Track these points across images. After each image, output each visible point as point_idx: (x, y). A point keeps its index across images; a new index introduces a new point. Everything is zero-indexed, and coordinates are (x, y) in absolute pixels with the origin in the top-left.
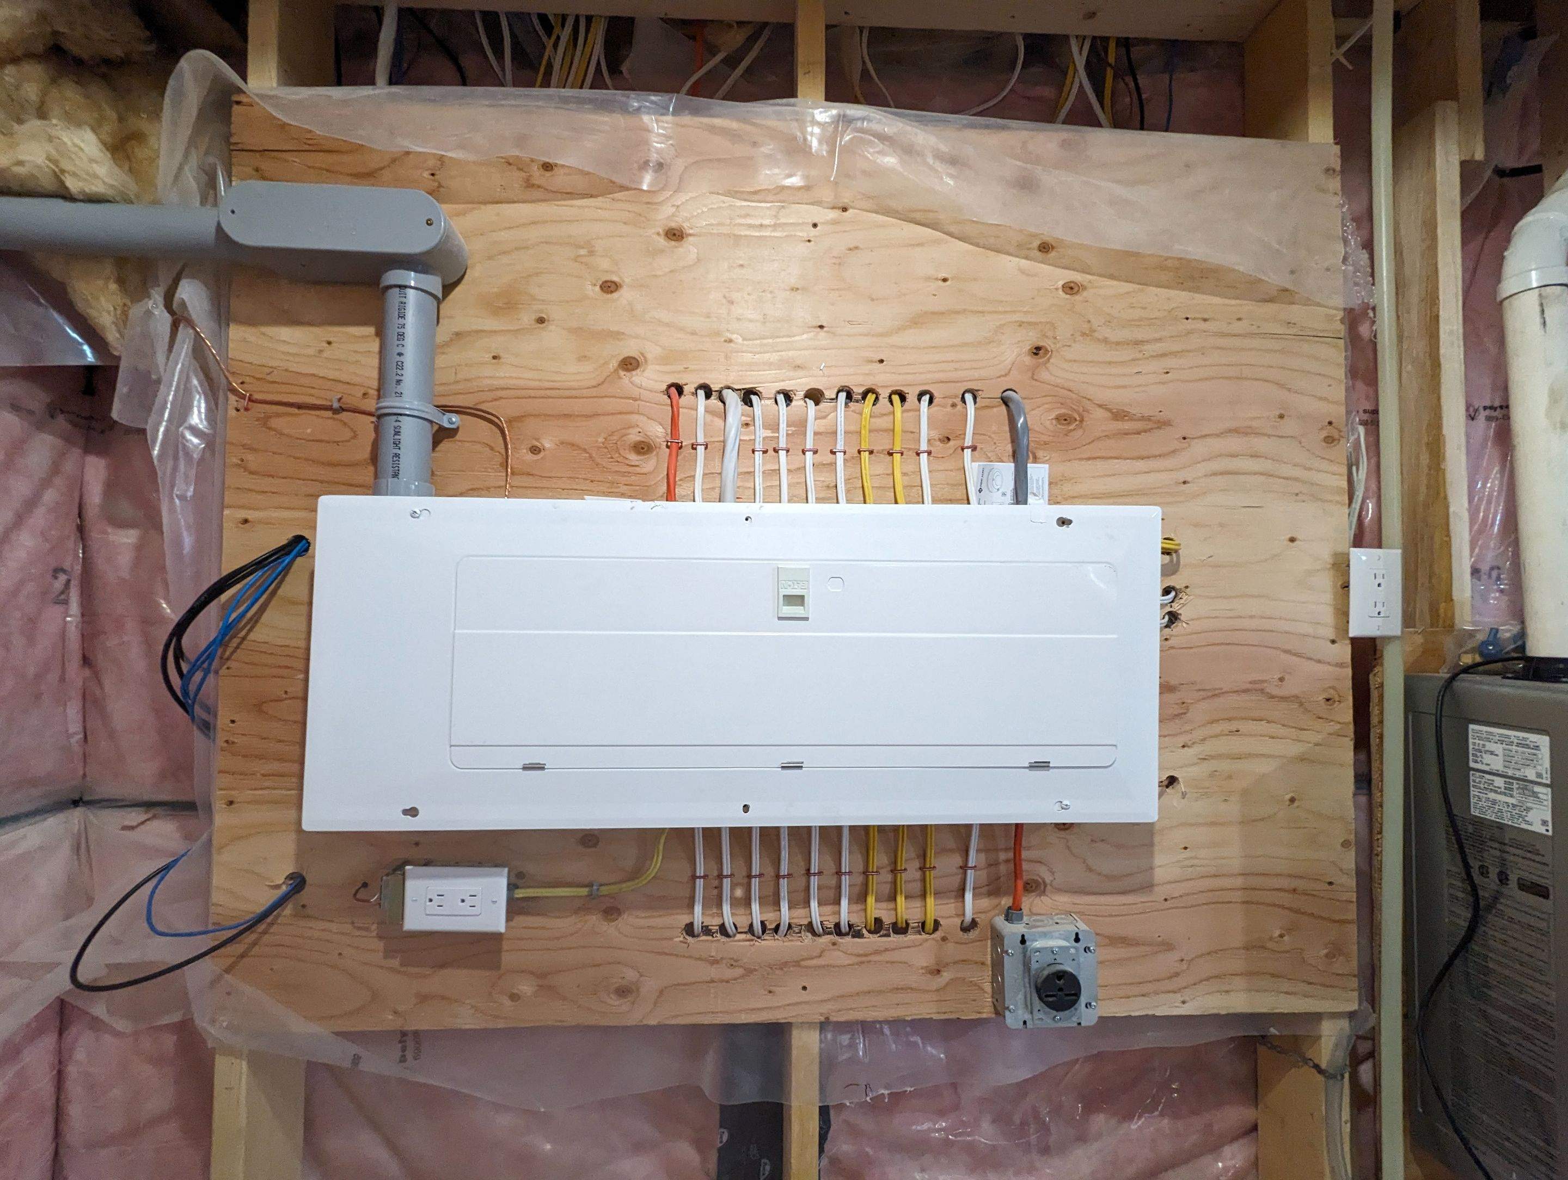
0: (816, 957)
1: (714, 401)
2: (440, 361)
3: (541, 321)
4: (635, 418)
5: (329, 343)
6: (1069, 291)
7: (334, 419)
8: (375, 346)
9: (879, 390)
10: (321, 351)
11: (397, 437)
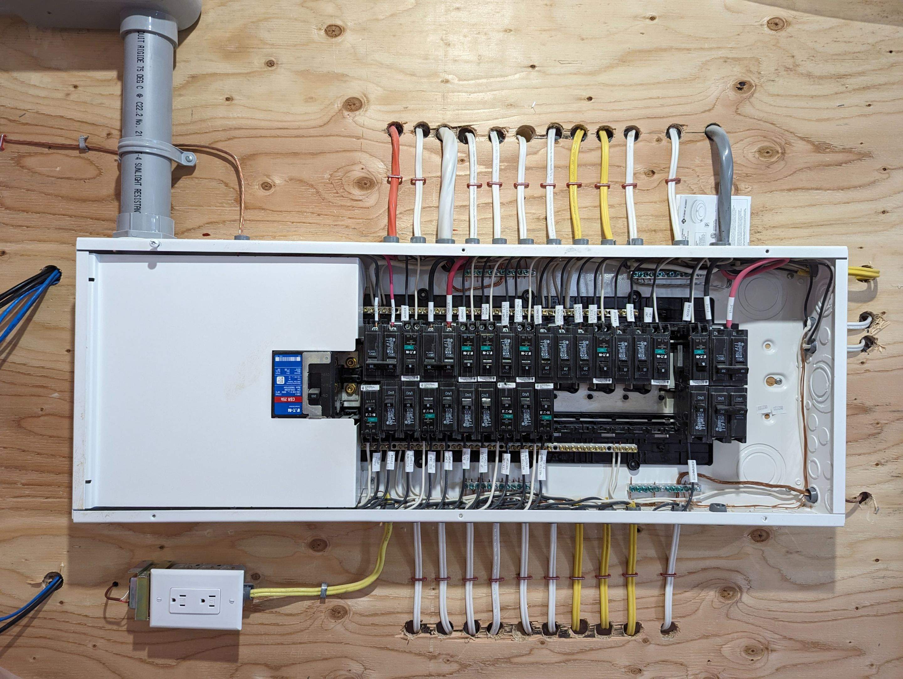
0: (526, 654)
1: (431, 138)
2: (177, 103)
3: (270, 64)
4: (358, 155)
5: (76, 87)
6: (774, 27)
7: (80, 157)
8: (117, 89)
9: (588, 127)
10: (68, 95)
11: (138, 174)
